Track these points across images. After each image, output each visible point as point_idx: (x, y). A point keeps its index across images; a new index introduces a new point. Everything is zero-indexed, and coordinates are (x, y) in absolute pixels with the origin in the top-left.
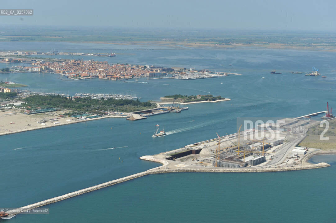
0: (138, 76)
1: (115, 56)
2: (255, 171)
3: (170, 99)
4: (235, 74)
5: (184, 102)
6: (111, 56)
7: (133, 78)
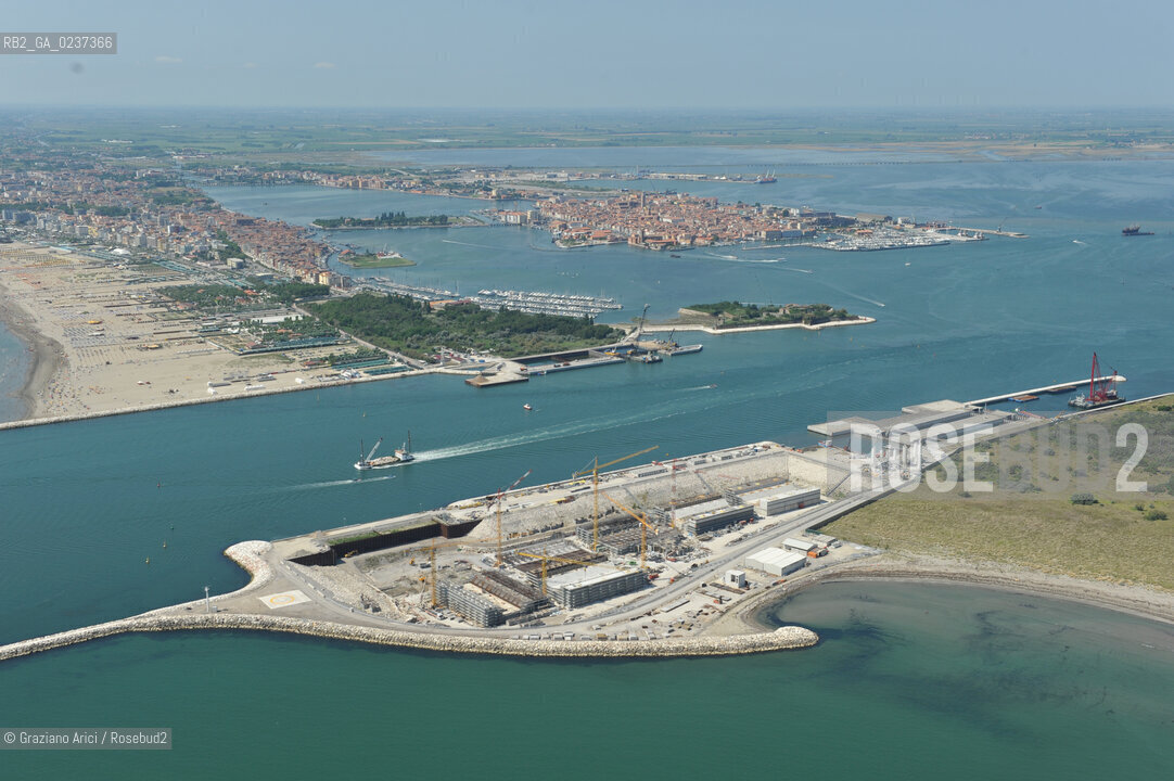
0: (729, 240)
1: (774, 181)
2: (492, 651)
3: (700, 313)
4: (1012, 234)
5: (719, 328)
6: (761, 183)
7: (713, 243)
